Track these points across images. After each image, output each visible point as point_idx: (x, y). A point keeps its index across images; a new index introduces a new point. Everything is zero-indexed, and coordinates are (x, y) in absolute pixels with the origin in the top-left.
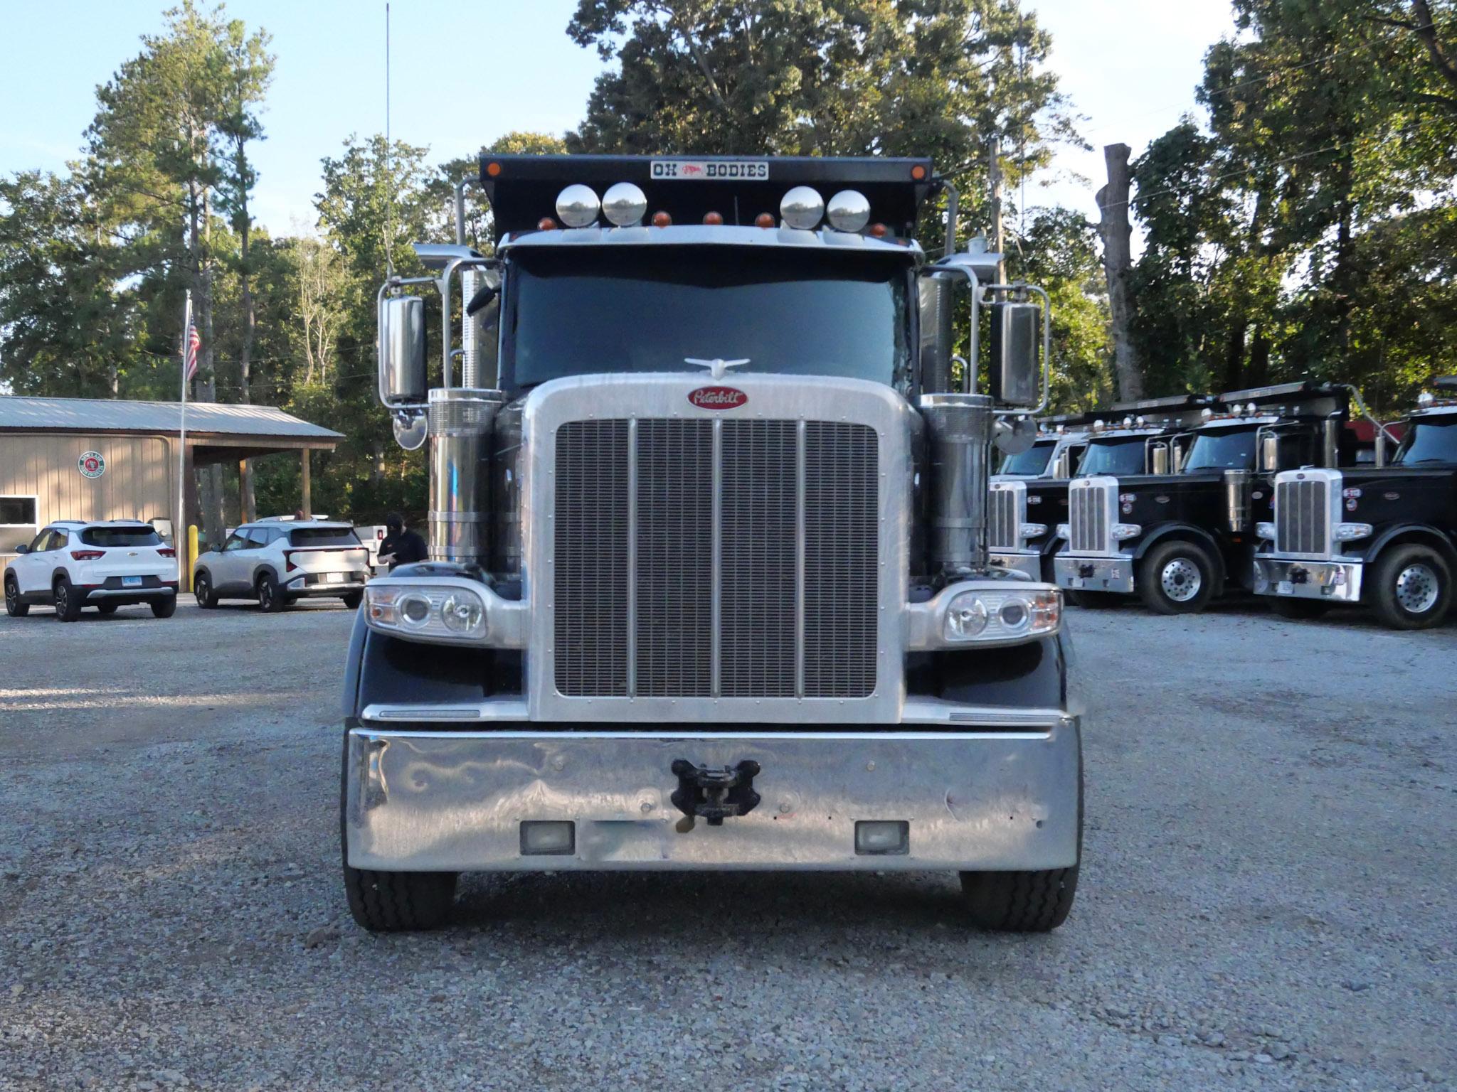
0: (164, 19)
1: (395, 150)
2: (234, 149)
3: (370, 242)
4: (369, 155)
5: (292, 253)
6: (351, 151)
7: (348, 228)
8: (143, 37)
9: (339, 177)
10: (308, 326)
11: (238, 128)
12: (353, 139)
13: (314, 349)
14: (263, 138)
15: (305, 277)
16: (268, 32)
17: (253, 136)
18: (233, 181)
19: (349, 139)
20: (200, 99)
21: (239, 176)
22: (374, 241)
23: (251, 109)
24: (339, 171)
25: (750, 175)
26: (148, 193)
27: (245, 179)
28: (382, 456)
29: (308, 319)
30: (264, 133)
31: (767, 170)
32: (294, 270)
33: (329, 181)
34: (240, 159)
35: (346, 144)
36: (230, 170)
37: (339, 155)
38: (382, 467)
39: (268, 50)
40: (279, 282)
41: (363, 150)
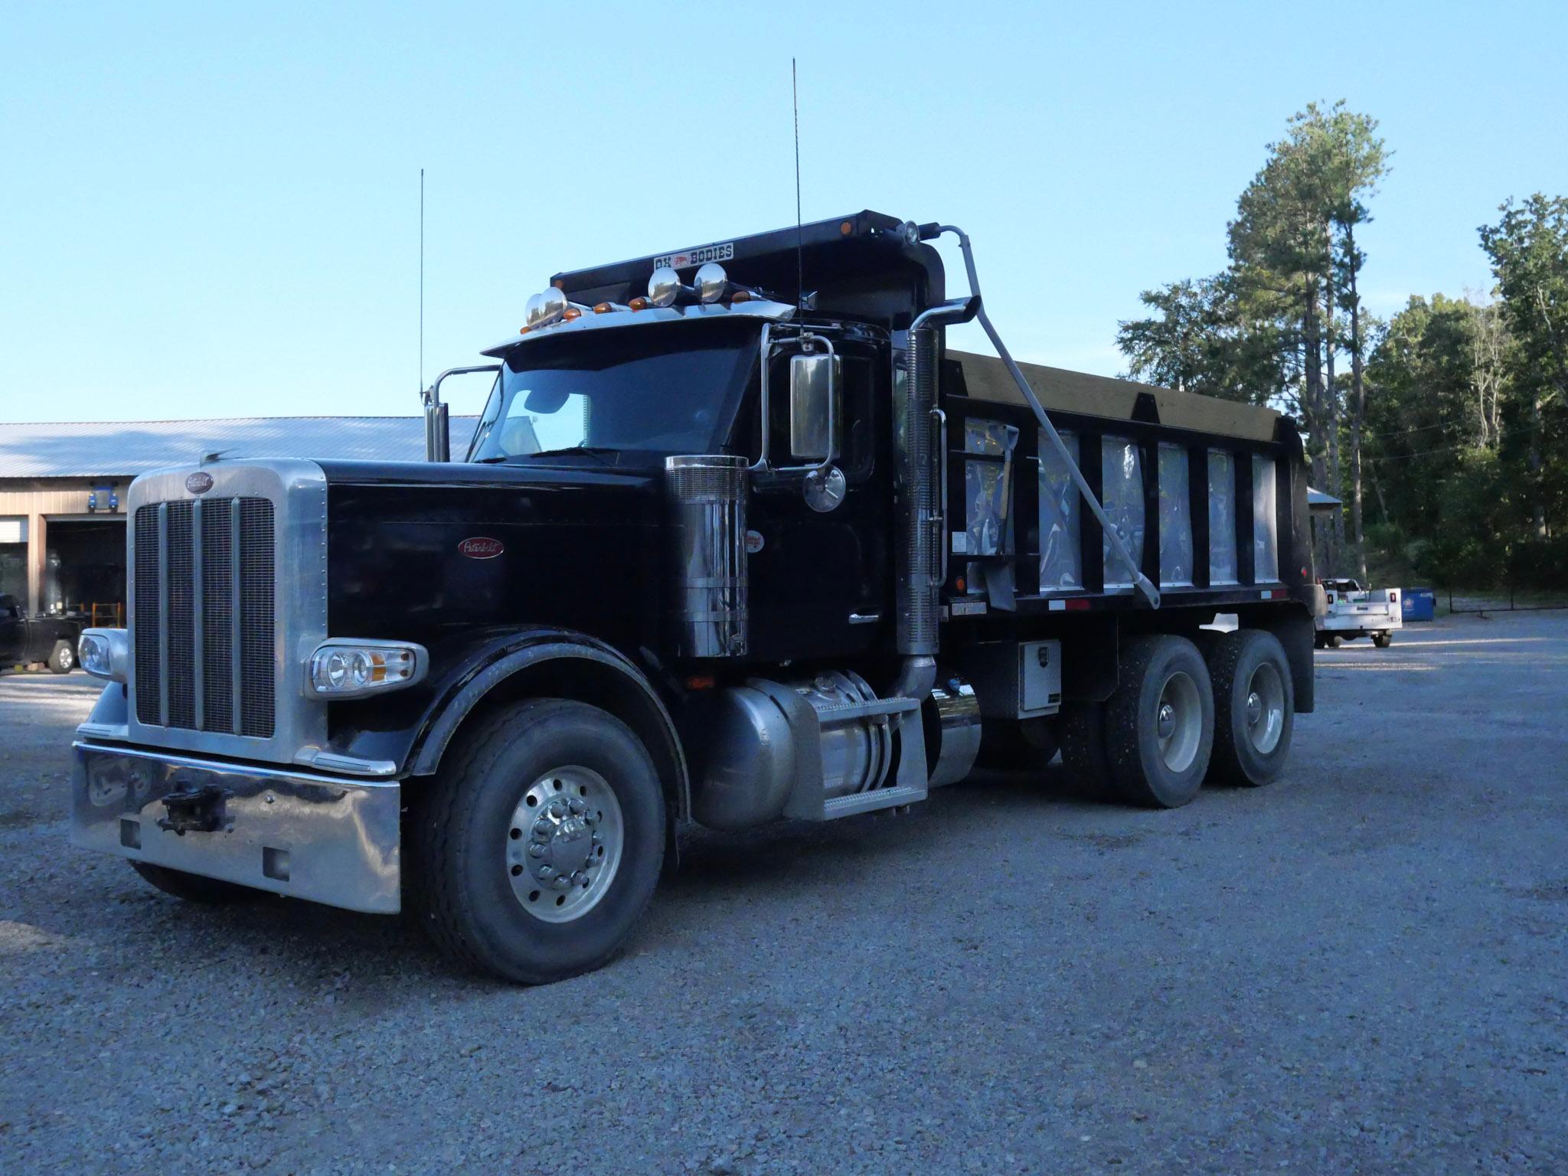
0: (1289, 126)
1: (1556, 206)
2: (1343, 234)
3: (1529, 303)
4: (1528, 216)
5: (1463, 323)
6: (1509, 215)
7: (1509, 290)
8: (1269, 146)
9: (1494, 242)
10: (1482, 393)
11: (1349, 216)
12: (1510, 202)
13: (1488, 418)
14: (1370, 220)
15: (1477, 345)
16: (1373, 118)
17: (1358, 221)
18: (1341, 265)
19: (1505, 204)
20: (1307, 194)
21: (1347, 260)
22: (1534, 301)
23: (1359, 196)
24: (1497, 237)
25: (721, 257)
26: (1266, 288)
27: (1355, 262)
28: (1542, 519)
29: (1482, 387)
30: (1369, 216)
31: (732, 250)
32: (1468, 340)
33: (1486, 248)
34: (1348, 245)
35: (1503, 208)
36: (1337, 253)
37: (1495, 220)
38: (1543, 530)
39: (1375, 135)
40: (1453, 353)
41: (1522, 212)
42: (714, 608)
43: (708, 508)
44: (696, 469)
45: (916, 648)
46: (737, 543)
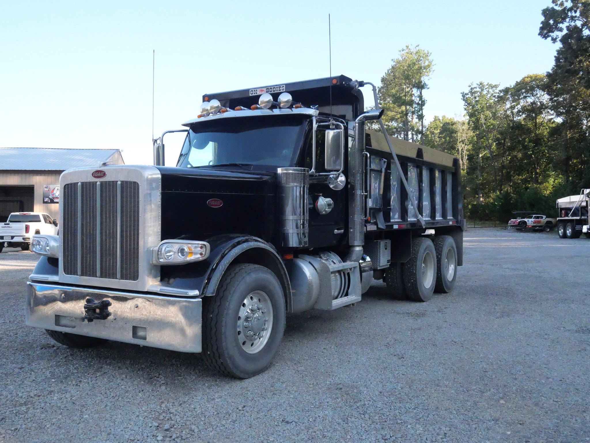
0: (399, 53)
1: (487, 86)
2: (419, 93)
3: (478, 120)
4: (478, 89)
5: (454, 126)
6: (472, 89)
7: (471, 115)
8: (392, 60)
9: (467, 98)
10: (460, 151)
11: (421, 86)
12: (472, 84)
13: (462, 160)
14: (428, 88)
15: (459, 134)
16: (430, 52)
17: (424, 88)
18: (418, 104)
19: (470, 84)
20: (407, 78)
21: (420, 102)
22: (479, 120)
23: (425, 79)
24: (467, 96)
25: (279, 90)
26: (392, 111)
27: (422, 103)
28: (481, 195)
29: (460, 149)
30: (428, 87)
31: (284, 88)
32: (456, 132)
33: (464, 100)
34: (420, 97)
35: (470, 86)
36: (417, 100)
37: (467, 90)
38: (481, 199)
39: (430, 58)
40: (451, 137)
41: (476, 88)
42: (297, 227)
43: (295, 188)
44: (290, 173)
45: (356, 243)
46: (305, 201)
